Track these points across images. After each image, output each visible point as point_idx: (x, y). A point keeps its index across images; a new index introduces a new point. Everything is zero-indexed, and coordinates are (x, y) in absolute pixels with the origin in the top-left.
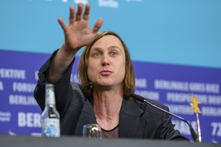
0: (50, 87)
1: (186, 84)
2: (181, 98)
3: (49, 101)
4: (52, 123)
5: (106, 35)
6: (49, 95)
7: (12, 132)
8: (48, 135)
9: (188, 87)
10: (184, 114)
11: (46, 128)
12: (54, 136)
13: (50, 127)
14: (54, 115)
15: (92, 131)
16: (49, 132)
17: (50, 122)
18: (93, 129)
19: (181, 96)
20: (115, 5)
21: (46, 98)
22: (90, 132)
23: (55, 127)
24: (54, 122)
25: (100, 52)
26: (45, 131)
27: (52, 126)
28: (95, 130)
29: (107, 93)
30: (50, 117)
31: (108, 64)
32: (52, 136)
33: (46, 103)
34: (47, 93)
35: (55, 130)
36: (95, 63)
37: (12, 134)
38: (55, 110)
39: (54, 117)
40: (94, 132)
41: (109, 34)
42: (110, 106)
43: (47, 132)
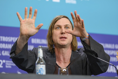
0: (40, 48)
1: (113, 45)
2: (110, 53)
3: (39, 55)
4: (41, 67)
5: (63, 17)
6: (39, 52)
7: (19, 71)
8: (39, 73)
9: (114, 46)
10: (112, 61)
11: (38, 70)
12: (42, 74)
13: (40, 69)
14: (43, 63)
15: (63, 71)
16: (40, 72)
17: (40, 66)
18: (63, 70)
19: (111, 52)
20: (75, 2)
21: (38, 53)
22: (62, 72)
23: (43, 69)
24: (43, 67)
25: (60, 27)
26: (38, 72)
27: (41, 69)
28: (65, 71)
29: (63, 49)
30: (40, 64)
31: (65, 33)
32: (41, 74)
33: (38, 56)
34: (39, 51)
35: (43, 71)
36: (57, 32)
37: (19, 73)
38: (43, 60)
39: (42, 64)
40: (64, 72)
41: (64, 17)
42: (65, 56)
43: (39, 72)
